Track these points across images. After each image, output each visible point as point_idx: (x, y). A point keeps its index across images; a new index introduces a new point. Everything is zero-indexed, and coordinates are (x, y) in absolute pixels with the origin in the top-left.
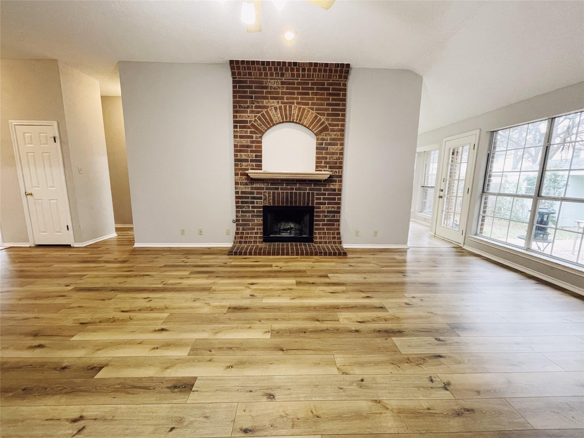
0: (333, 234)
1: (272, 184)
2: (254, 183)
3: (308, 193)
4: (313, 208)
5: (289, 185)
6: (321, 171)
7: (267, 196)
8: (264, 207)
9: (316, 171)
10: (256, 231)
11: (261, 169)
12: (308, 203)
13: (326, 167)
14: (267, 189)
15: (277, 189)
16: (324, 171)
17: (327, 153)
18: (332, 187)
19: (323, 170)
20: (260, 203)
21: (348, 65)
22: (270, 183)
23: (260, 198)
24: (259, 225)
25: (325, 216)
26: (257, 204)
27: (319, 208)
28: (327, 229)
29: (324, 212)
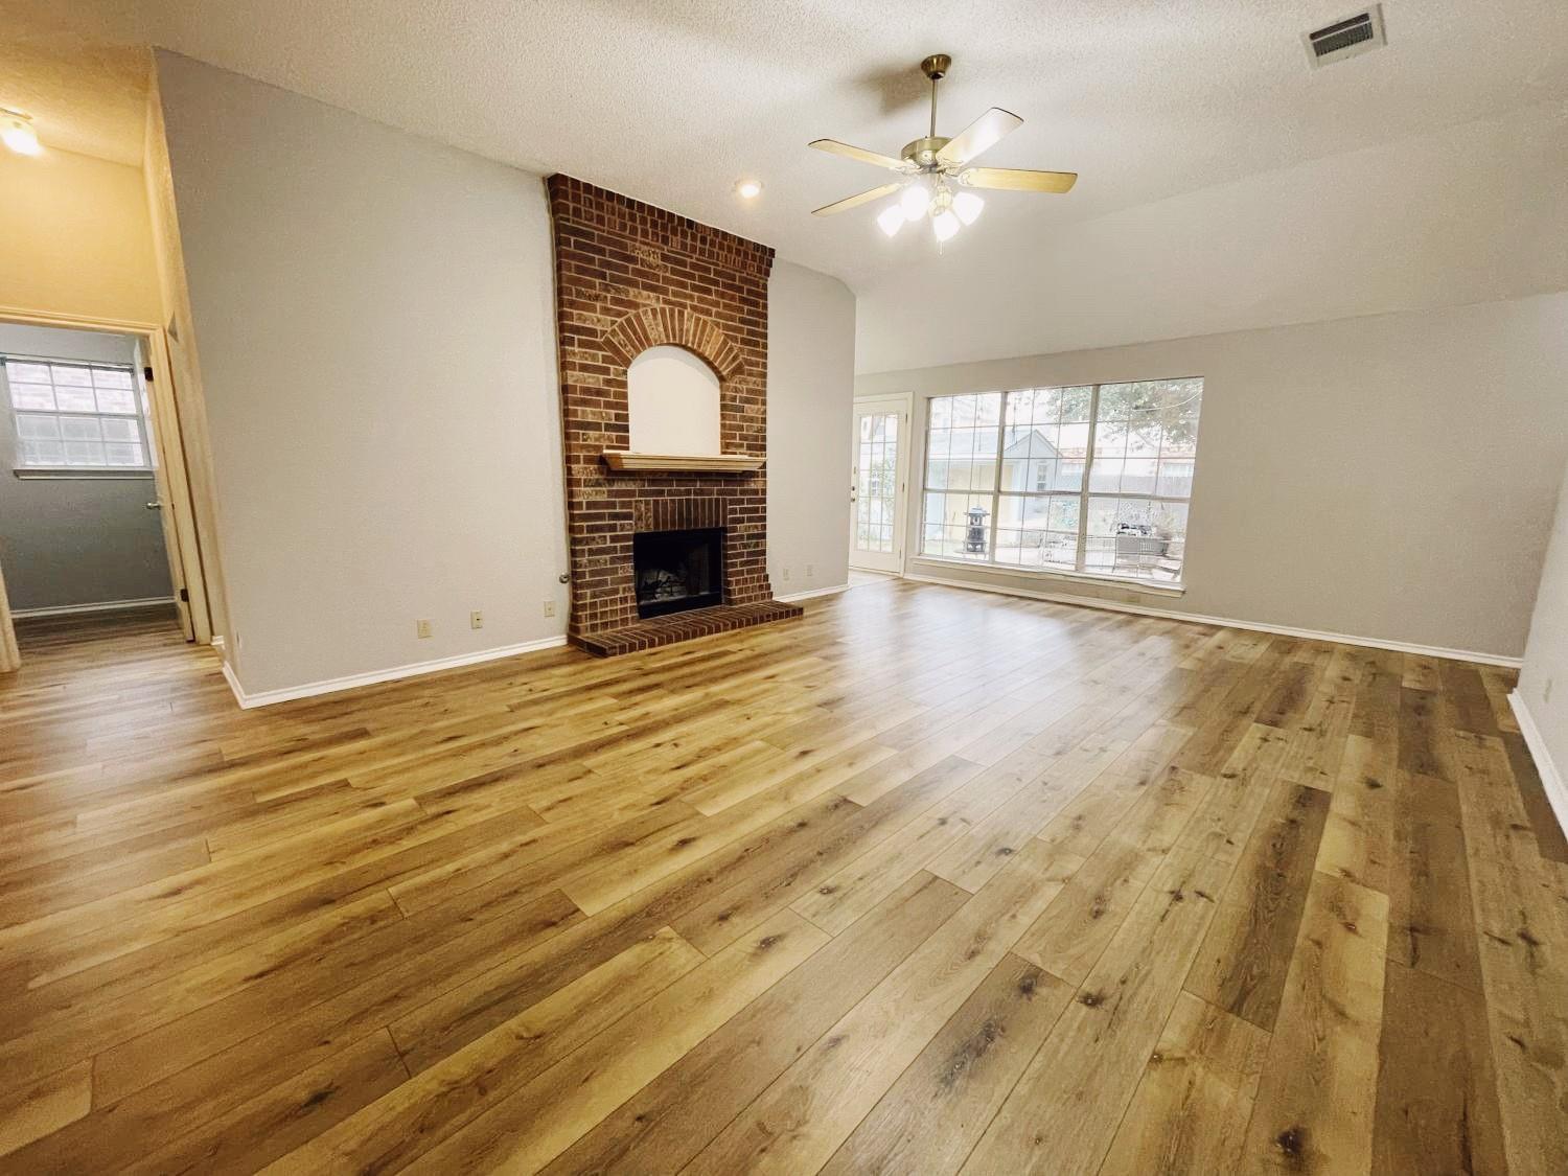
0: (758, 580)
1: (653, 482)
2: (614, 480)
3: (717, 500)
4: (725, 530)
5: (684, 483)
6: (735, 453)
7: (643, 509)
8: (637, 537)
9: (723, 453)
10: (620, 595)
11: (627, 449)
12: (717, 522)
13: (741, 446)
14: (643, 493)
15: (661, 493)
16: (741, 454)
17: (744, 419)
18: (753, 486)
19: (738, 451)
20: (629, 528)
21: (772, 252)
22: (649, 480)
23: (628, 516)
24: (626, 580)
25: (745, 546)
26: (622, 530)
27: (735, 529)
28: (749, 572)
29: (742, 537)
